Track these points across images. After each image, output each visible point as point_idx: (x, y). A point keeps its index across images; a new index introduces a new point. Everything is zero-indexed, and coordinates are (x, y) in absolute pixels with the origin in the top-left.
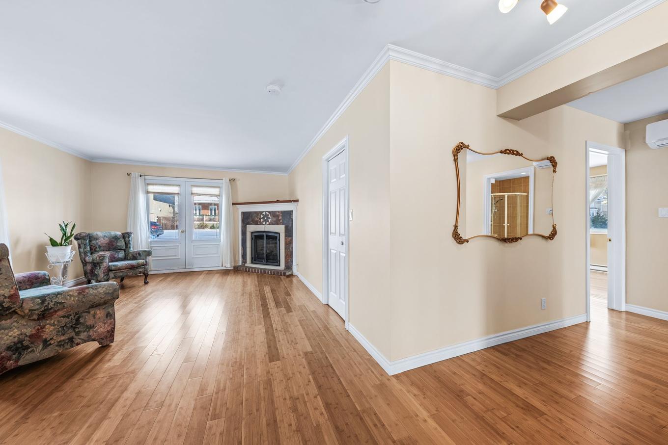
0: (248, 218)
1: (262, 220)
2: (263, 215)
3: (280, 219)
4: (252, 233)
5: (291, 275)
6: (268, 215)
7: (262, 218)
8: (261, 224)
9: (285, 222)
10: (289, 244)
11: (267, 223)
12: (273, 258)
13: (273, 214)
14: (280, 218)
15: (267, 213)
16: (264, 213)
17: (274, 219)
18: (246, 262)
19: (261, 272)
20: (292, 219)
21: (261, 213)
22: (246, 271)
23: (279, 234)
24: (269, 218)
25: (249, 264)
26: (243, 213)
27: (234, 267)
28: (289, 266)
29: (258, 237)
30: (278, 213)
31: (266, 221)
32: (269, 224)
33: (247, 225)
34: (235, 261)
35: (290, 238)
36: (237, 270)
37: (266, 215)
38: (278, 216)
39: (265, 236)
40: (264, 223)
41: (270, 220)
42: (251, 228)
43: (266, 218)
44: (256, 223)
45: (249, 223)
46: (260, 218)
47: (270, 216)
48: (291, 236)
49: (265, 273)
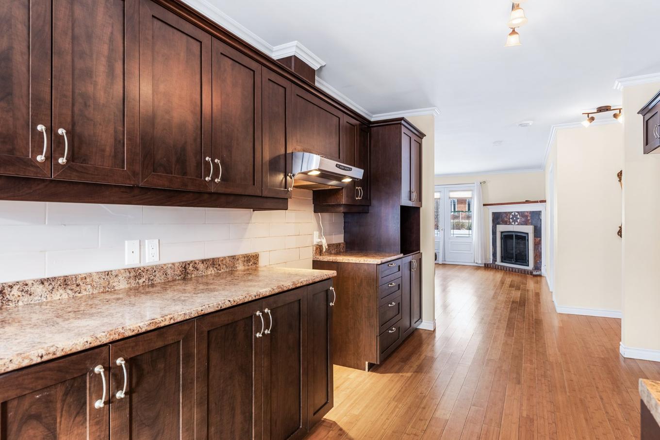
0: (498, 218)
1: (511, 220)
2: (512, 215)
3: (529, 220)
4: (502, 232)
5: (540, 276)
6: (517, 215)
7: (511, 218)
8: (510, 224)
9: (534, 222)
10: (538, 244)
11: (516, 223)
12: (522, 258)
13: (522, 214)
14: (529, 218)
15: (516, 214)
16: (513, 214)
17: (523, 220)
18: (496, 261)
19: (509, 270)
20: (541, 220)
21: (510, 213)
22: (496, 268)
23: (527, 234)
24: (518, 218)
25: (499, 262)
26: (494, 214)
27: (485, 264)
28: (538, 267)
29: (507, 237)
30: (526, 214)
31: (515, 221)
32: (518, 224)
33: (497, 226)
34: (486, 259)
35: (539, 239)
36: (487, 267)
37: (515, 216)
38: (527, 216)
39: (514, 236)
40: (513, 223)
41: (518, 220)
42: (501, 228)
43: (515, 218)
44: (506, 223)
45: (499, 224)
46: (509, 219)
47: (518, 217)
48: (540, 237)
49: (512, 271)
